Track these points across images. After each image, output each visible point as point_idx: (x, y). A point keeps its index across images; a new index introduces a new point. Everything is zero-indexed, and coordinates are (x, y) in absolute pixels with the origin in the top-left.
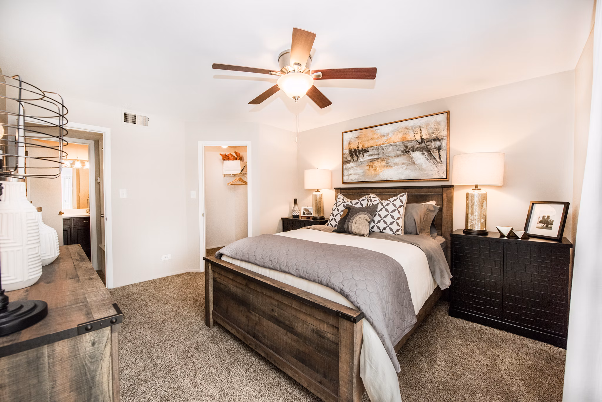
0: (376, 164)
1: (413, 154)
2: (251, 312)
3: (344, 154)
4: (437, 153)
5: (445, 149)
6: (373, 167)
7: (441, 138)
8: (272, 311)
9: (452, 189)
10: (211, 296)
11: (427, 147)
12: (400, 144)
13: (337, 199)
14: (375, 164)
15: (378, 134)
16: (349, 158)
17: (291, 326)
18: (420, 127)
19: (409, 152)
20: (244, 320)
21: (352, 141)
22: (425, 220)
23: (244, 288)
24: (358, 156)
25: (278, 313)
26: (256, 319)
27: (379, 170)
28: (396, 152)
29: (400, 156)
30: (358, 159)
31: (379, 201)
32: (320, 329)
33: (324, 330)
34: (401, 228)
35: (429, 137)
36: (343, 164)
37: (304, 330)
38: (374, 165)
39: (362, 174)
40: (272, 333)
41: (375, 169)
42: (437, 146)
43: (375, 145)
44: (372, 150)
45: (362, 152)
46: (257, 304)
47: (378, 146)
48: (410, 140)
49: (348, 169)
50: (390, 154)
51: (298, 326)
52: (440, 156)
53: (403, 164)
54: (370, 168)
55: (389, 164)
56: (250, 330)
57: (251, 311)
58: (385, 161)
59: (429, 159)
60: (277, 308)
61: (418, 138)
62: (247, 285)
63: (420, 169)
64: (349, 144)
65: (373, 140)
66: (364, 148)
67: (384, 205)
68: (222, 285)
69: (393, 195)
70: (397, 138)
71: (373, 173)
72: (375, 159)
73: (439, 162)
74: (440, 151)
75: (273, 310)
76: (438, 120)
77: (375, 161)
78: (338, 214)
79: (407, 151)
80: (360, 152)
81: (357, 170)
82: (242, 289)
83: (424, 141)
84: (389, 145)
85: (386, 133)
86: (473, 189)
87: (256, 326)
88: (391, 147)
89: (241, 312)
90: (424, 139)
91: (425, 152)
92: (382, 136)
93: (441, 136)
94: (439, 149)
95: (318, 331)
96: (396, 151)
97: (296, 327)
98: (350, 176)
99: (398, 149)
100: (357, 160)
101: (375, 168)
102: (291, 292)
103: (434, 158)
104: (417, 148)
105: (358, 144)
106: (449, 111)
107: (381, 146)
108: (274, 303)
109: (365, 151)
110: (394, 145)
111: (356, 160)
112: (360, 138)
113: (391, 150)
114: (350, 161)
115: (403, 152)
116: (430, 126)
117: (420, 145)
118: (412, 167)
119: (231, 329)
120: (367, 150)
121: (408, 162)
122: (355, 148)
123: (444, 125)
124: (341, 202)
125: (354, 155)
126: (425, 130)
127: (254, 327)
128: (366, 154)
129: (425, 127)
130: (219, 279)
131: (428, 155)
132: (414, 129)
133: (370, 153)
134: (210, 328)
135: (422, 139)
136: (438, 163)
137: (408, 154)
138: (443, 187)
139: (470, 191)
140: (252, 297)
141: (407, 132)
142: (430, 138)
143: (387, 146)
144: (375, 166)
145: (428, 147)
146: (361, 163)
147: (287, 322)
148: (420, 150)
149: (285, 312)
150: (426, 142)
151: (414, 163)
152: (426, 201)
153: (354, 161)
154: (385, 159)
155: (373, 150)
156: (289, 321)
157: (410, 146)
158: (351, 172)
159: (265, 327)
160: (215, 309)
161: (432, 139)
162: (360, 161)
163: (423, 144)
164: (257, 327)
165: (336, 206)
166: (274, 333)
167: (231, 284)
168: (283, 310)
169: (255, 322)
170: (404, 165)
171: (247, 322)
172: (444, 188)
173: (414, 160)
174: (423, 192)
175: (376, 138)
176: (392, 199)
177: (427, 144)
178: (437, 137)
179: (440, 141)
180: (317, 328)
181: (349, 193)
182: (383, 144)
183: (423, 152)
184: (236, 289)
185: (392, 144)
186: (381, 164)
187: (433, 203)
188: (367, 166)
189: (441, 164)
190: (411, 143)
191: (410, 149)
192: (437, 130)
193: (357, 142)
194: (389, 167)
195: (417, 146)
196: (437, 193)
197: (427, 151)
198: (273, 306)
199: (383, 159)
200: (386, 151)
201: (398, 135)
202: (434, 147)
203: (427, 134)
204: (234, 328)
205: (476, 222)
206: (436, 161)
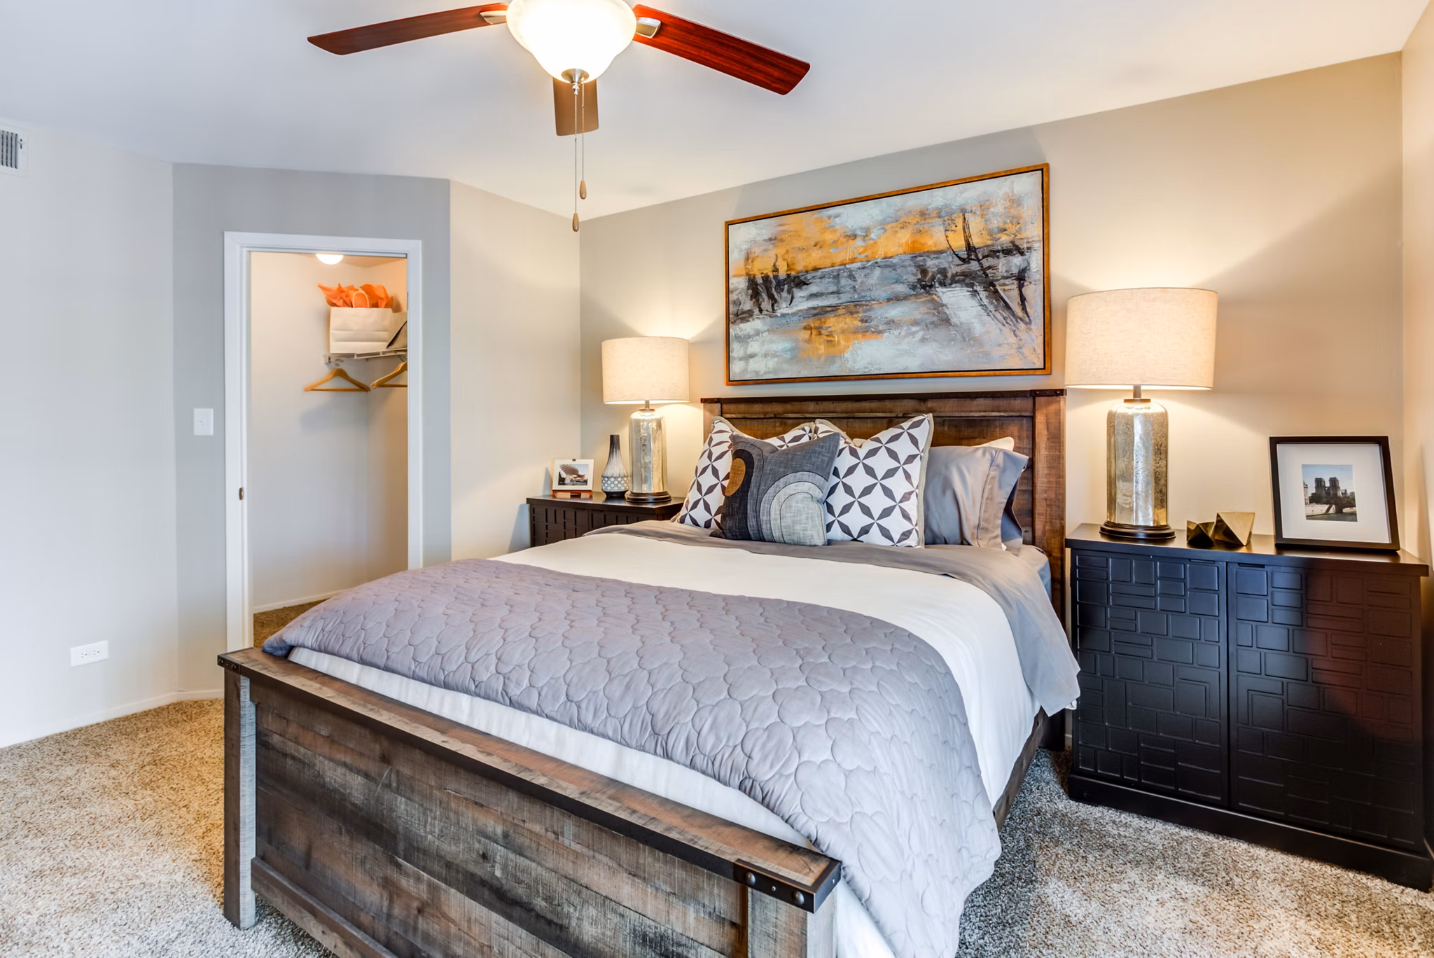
0: (832, 323)
1: (943, 293)
2: (399, 866)
3: (732, 292)
4: (1016, 293)
5: (1039, 280)
6: (823, 332)
7: (1025, 246)
8: (481, 860)
9: (1062, 403)
10: (247, 803)
11: (985, 273)
12: (904, 264)
13: (713, 436)
14: (827, 325)
15: (835, 231)
16: (748, 305)
17: (556, 920)
18: (964, 211)
19: (931, 286)
20: (372, 896)
21: (757, 251)
22: (987, 499)
23: (373, 767)
24: (776, 296)
25: (505, 868)
26: (422, 891)
27: (842, 342)
28: (893, 286)
29: (906, 298)
30: (776, 308)
31: (846, 442)
32: (670, 932)
33: (687, 934)
34: (917, 528)
35: (989, 242)
36: (728, 322)
37: (608, 933)
38: (824, 326)
39: (788, 356)
40: (482, 945)
41: (829, 339)
42: (1015, 271)
43: (828, 262)
44: (819, 280)
45: (786, 287)
46: (425, 832)
47: (837, 268)
48: (934, 249)
49: (744, 339)
50: (875, 294)
51: (582, 920)
52: (1023, 299)
53: (915, 323)
54: (813, 336)
55: (872, 323)
56: (396, 933)
57: (400, 860)
58: (860, 315)
59: (991, 308)
60: (500, 848)
61: (958, 243)
62: (385, 759)
63: (965, 341)
64: (747, 259)
65: (821, 247)
66: (793, 273)
67: (862, 453)
68: (289, 762)
69: (885, 421)
70: (895, 244)
71: (822, 351)
72: (829, 307)
73: (1021, 319)
74: (1023, 284)
75: (484, 857)
76: (1015, 192)
77: (828, 315)
78: (715, 486)
79: (926, 283)
80: (780, 284)
81: (771, 342)
82: (366, 775)
83: (977, 256)
84: (870, 263)
85: (861, 229)
86: (1126, 401)
87: (420, 919)
88: (877, 272)
89: (363, 862)
90: (976, 249)
91: (978, 288)
92: (849, 236)
93: (1025, 241)
94: (1021, 278)
95: (662, 937)
96: (893, 283)
97: (574, 923)
98: (751, 360)
99: (897, 276)
100: (773, 309)
101: (828, 336)
102: (558, 787)
103: (1007, 306)
104: (957, 274)
105: (773, 261)
106: (1047, 165)
107: (847, 266)
108: (490, 829)
109: (798, 282)
110: (887, 264)
111: (770, 309)
112: (782, 240)
113: (877, 282)
114: (750, 313)
115: (913, 288)
116: (992, 210)
117: (964, 267)
118: (942, 332)
119: (323, 932)
120: (802, 278)
121: (930, 319)
122: (765, 272)
123: (1031, 207)
124: (724, 447)
125: (764, 295)
126: (979, 219)
127: (412, 923)
128: (799, 293)
129: (978, 213)
130: (281, 739)
131: (987, 297)
132: (946, 216)
133: (813, 289)
134: (239, 927)
135: (970, 248)
136: (1017, 321)
137: (928, 292)
138: (1034, 394)
139: (1120, 407)
140: (403, 807)
141: (926, 226)
142: (993, 245)
143: (864, 268)
144: (829, 329)
145: (987, 272)
146: (784, 321)
147: (539, 903)
148: (964, 280)
149: (534, 865)
150: (980, 258)
151: (946, 321)
152: (984, 438)
153: (764, 313)
154: (860, 309)
155: (823, 280)
156: (550, 899)
157: (935, 270)
158: (754, 347)
159: (453, 921)
160: (261, 856)
161: (999, 248)
162: (783, 315)
163: (972, 262)
164: (422, 923)
165: (710, 457)
166: (490, 947)
167: (325, 757)
168: (526, 857)
169: (415, 904)
170: (918, 328)
171: (386, 903)
172: (1038, 399)
173: (948, 312)
174: (976, 410)
175: (831, 241)
176: (884, 435)
177: (986, 263)
178: (1012, 242)
179: (1022, 254)
180: (656, 928)
181: (748, 416)
182: (853, 261)
183: (973, 288)
184: (345, 775)
185: (879, 260)
186: (846, 323)
187: (1006, 444)
188: (805, 328)
189: (1026, 323)
190: (938, 260)
191: (933, 278)
192: (1015, 221)
193: (772, 254)
194: (873, 332)
195: (954, 268)
196: (1018, 414)
197: (986, 285)
198: (487, 841)
199: (853, 308)
200: (862, 283)
201: (899, 235)
202: (1007, 271)
203: (983, 232)
204: (333, 927)
205: (1141, 503)
206: (1013, 314)
